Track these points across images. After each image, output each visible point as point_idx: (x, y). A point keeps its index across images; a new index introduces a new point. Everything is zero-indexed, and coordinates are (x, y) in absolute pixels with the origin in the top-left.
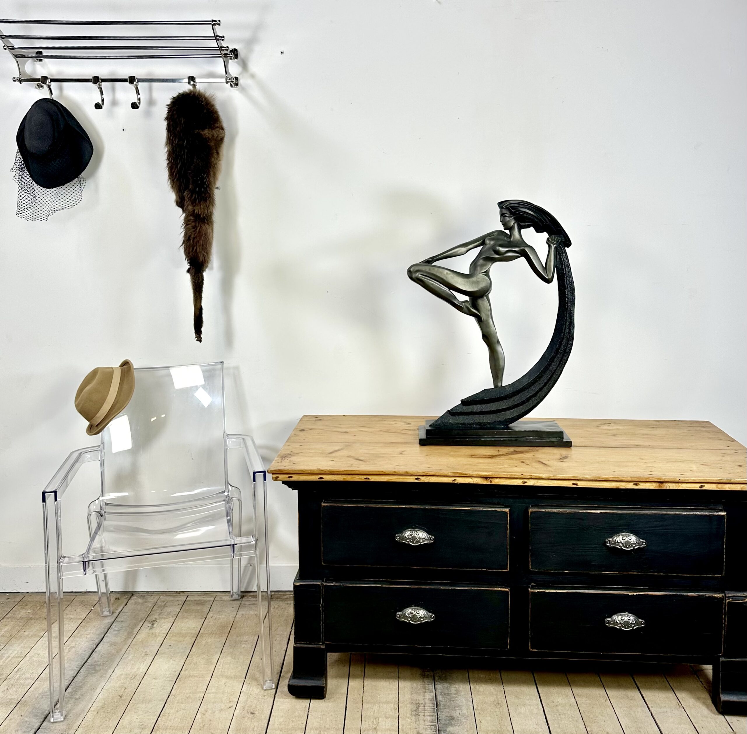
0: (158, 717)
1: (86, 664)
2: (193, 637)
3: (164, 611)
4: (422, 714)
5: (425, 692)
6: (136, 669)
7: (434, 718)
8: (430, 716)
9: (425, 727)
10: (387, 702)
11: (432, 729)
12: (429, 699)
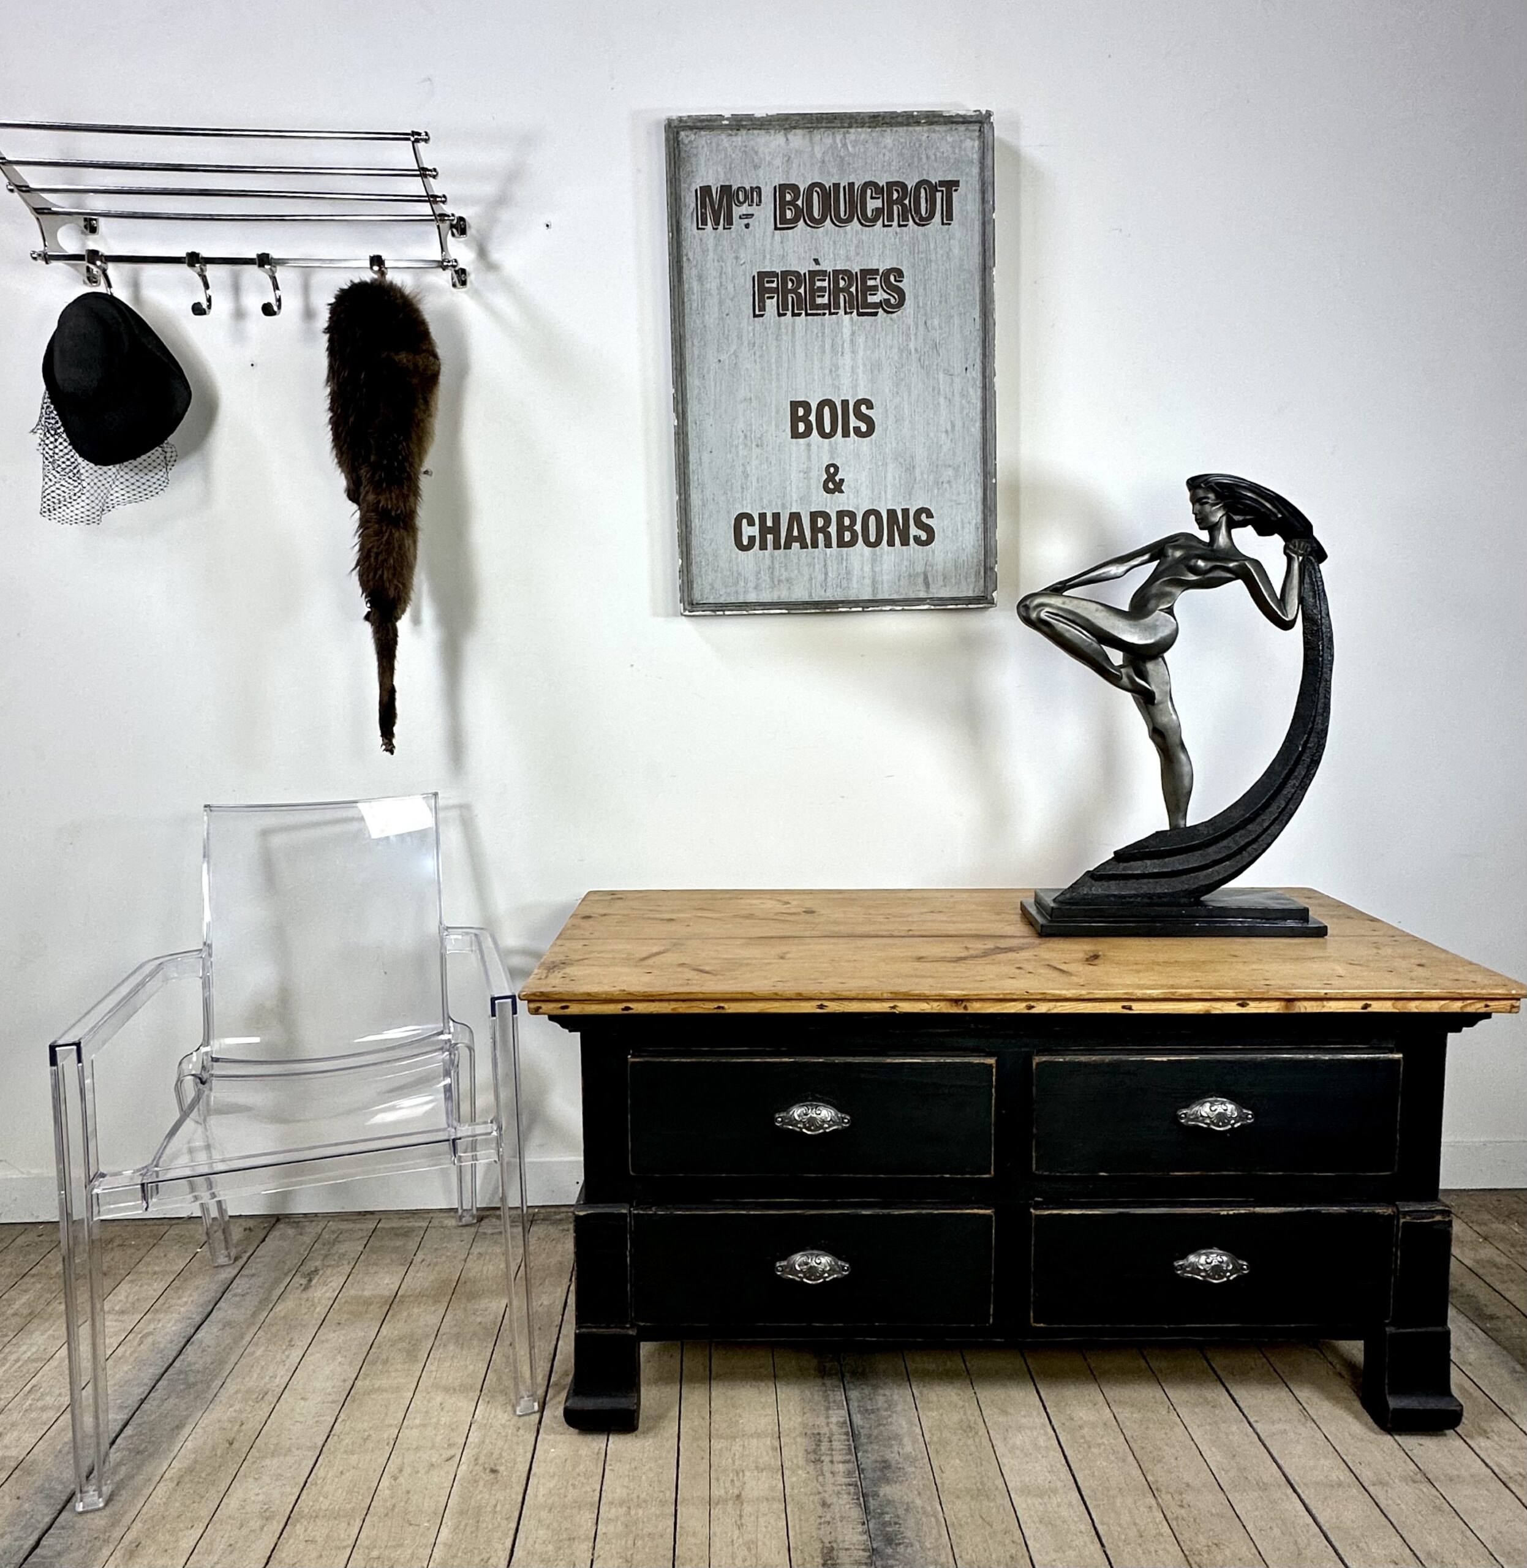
0: (302, 1489)
1: (171, 1370)
2: (385, 1303)
3: (333, 1251)
4: (826, 1459)
5: (828, 1408)
6: (268, 1378)
7: (851, 1465)
8: (843, 1462)
9: (836, 1489)
10: (758, 1435)
11: (849, 1494)
12: (838, 1422)
